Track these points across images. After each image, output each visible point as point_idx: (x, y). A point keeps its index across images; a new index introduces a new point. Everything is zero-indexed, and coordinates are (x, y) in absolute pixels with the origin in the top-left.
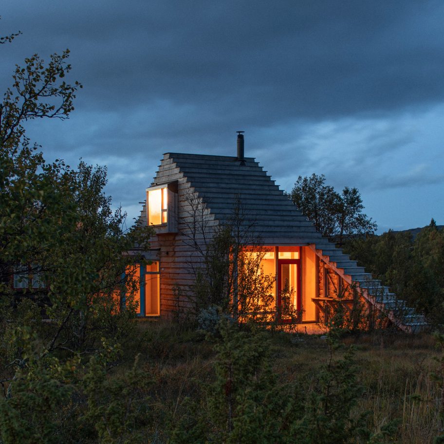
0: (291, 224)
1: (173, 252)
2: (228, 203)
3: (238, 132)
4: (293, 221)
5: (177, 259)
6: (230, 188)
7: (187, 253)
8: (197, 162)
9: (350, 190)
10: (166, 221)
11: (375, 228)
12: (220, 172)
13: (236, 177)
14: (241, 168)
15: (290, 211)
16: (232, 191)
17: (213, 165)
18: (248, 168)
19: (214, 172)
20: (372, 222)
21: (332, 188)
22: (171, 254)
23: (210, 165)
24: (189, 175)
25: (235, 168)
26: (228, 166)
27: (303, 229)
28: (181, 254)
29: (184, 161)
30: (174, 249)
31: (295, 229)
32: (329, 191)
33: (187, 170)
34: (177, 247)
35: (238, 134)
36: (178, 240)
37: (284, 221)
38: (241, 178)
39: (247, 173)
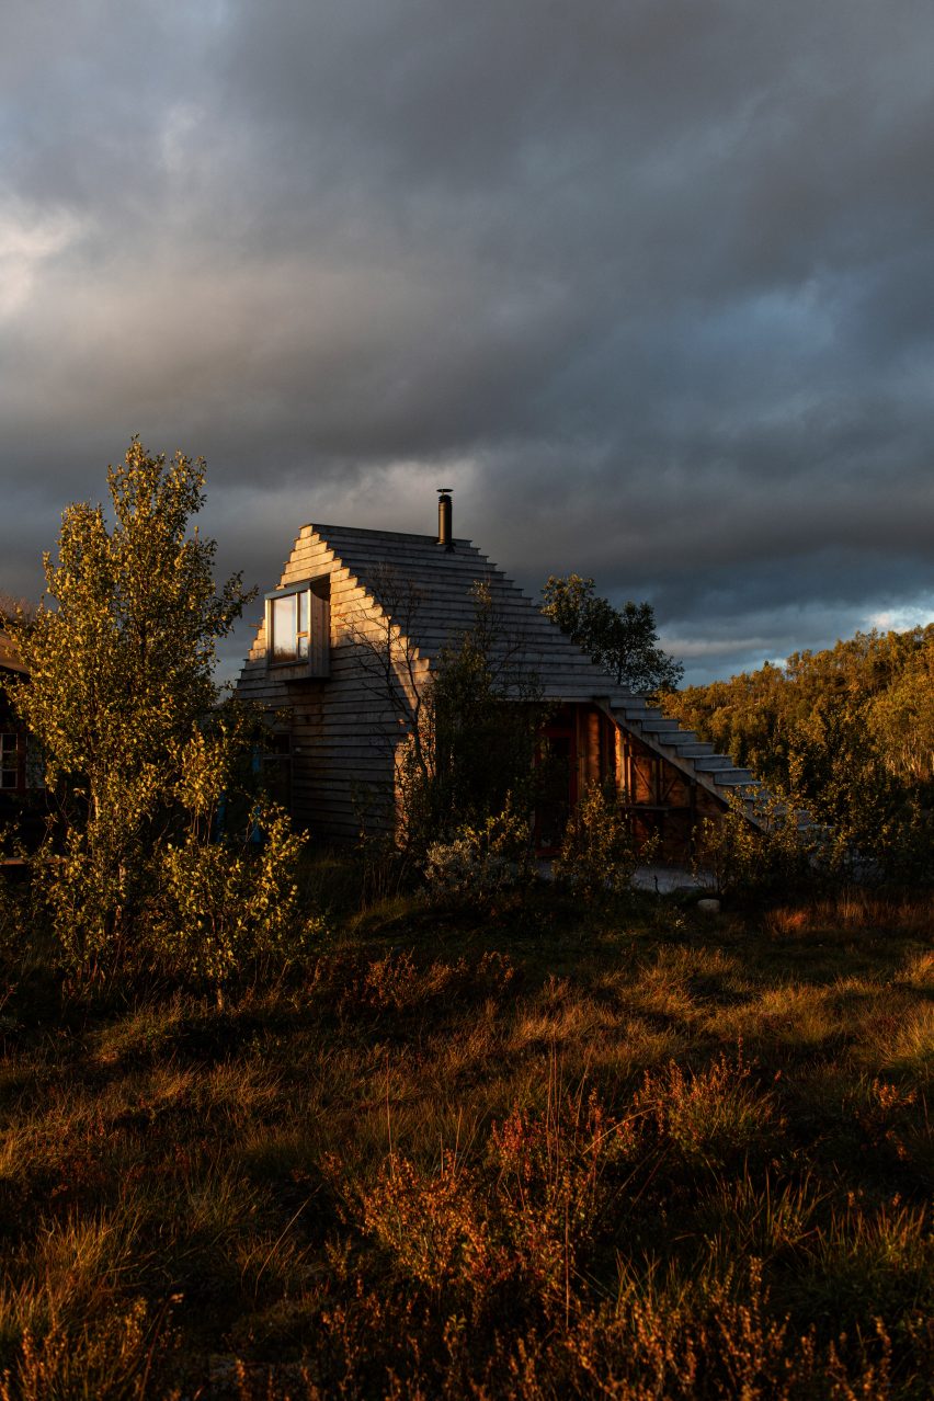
0: (557, 658)
1: (320, 716)
2: (432, 618)
3: (440, 491)
4: (558, 653)
5: (327, 730)
6: (433, 591)
7: (348, 716)
8: (366, 542)
9: (638, 607)
10: (304, 652)
11: (680, 674)
12: (410, 561)
13: (442, 572)
14: (448, 556)
15: (550, 635)
16: (437, 596)
17: (396, 549)
18: (461, 558)
19: (400, 560)
20: (673, 663)
21: (606, 602)
22: (314, 720)
23: (389, 548)
24: (354, 564)
25: (437, 556)
26: (423, 551)
27: (578, 669)
28: (334, 719)
29: (341, 539)
30: (321, 710)
31: (564, 669)
32: (600, 607)
33: (348, 556)
34: (326, 706)
35: (441, 494)
36: (330, 693)
37: (542, 653)
38: (449, 573)
39: (460, 566)
